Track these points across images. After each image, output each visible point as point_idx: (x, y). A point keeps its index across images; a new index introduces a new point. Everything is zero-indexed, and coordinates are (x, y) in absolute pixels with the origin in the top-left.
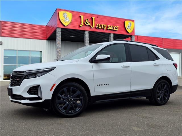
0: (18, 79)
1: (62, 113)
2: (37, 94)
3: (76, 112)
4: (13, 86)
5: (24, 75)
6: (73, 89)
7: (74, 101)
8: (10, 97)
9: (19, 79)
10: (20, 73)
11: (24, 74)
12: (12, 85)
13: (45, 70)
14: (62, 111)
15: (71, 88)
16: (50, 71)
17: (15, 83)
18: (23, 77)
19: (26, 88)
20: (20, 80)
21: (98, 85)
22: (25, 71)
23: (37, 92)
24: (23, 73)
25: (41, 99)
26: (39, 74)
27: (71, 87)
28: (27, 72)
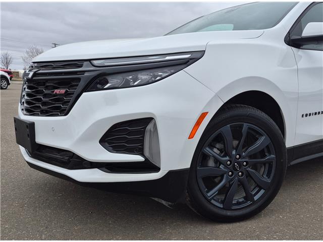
0: (57, 91)
1: (212, 208)
2: (140, 152)
3: (254, 202)
4: (38, 115)
5: (86, 74)
6: (249, 128)
7: (249, 169)
8: (22, 149)
9: (63, 91)
10: (64, 67)
11: (84, 72)
12: (30, 111)
13: (168, 58)
14: (213, 201)
15: (246, 126)
16: (186, 63)
17: (44, 104)
18: (82, 84)
19: (94, 124)
20: (67, 94)
21: (304, 116)
22: (90, 60)
23: (142, 141)
24: (81, 66)
25: (157, 169)
26: (144, 73)
27: (245, 124)
28: (95, 62)
